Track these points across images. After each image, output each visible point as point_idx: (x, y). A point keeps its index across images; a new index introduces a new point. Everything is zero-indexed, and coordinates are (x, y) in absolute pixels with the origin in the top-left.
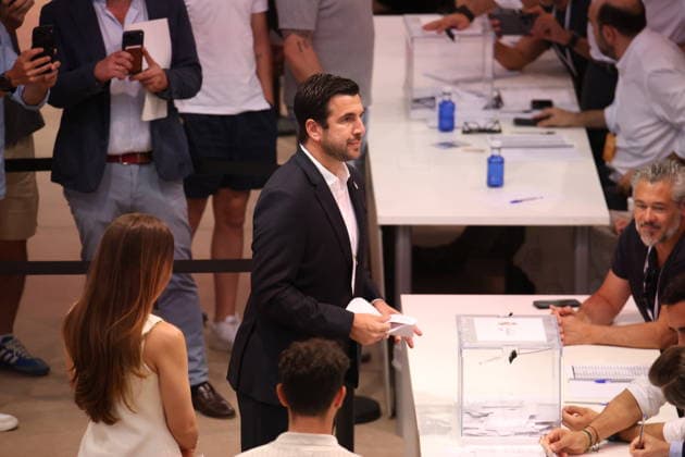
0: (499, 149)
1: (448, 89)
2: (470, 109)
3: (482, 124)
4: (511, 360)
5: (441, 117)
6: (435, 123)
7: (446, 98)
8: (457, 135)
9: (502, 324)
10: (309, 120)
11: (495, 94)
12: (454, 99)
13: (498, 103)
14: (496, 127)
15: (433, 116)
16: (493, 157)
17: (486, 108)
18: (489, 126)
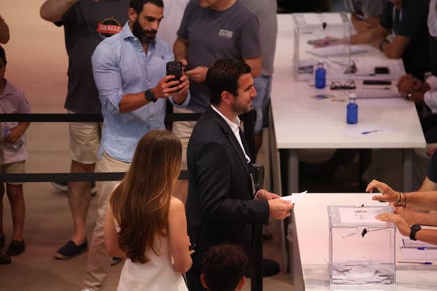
0: (355, 99)
1: (321, 60)
2: (335, 74)
3: (343, 83)
4: (363, 235)
5: (317, 79)
6: (313, 83)
7: (320, 67)
8: (327, 91)
9: (358, 212)
10: (224, 92)
11: (352, 64)
12: (325, 67)
13: (353, 69)
14: (353, 85)
15: (312, 78)
16: (350, 104)
17: (346, 73)
18: (348, 84)
